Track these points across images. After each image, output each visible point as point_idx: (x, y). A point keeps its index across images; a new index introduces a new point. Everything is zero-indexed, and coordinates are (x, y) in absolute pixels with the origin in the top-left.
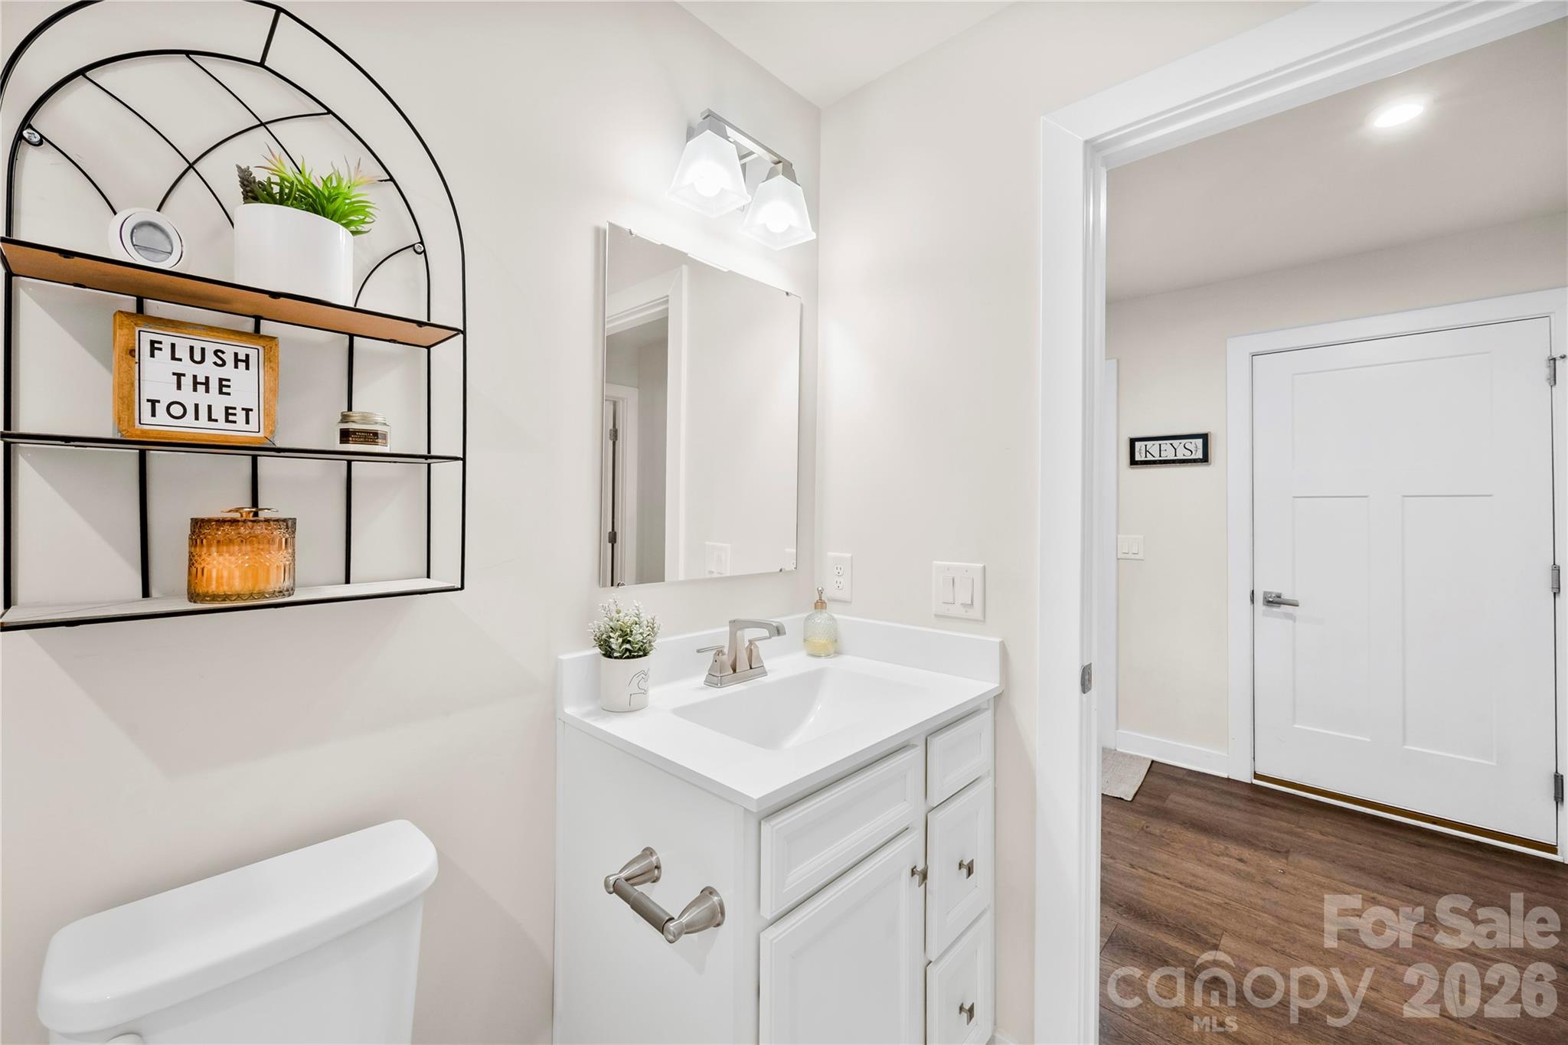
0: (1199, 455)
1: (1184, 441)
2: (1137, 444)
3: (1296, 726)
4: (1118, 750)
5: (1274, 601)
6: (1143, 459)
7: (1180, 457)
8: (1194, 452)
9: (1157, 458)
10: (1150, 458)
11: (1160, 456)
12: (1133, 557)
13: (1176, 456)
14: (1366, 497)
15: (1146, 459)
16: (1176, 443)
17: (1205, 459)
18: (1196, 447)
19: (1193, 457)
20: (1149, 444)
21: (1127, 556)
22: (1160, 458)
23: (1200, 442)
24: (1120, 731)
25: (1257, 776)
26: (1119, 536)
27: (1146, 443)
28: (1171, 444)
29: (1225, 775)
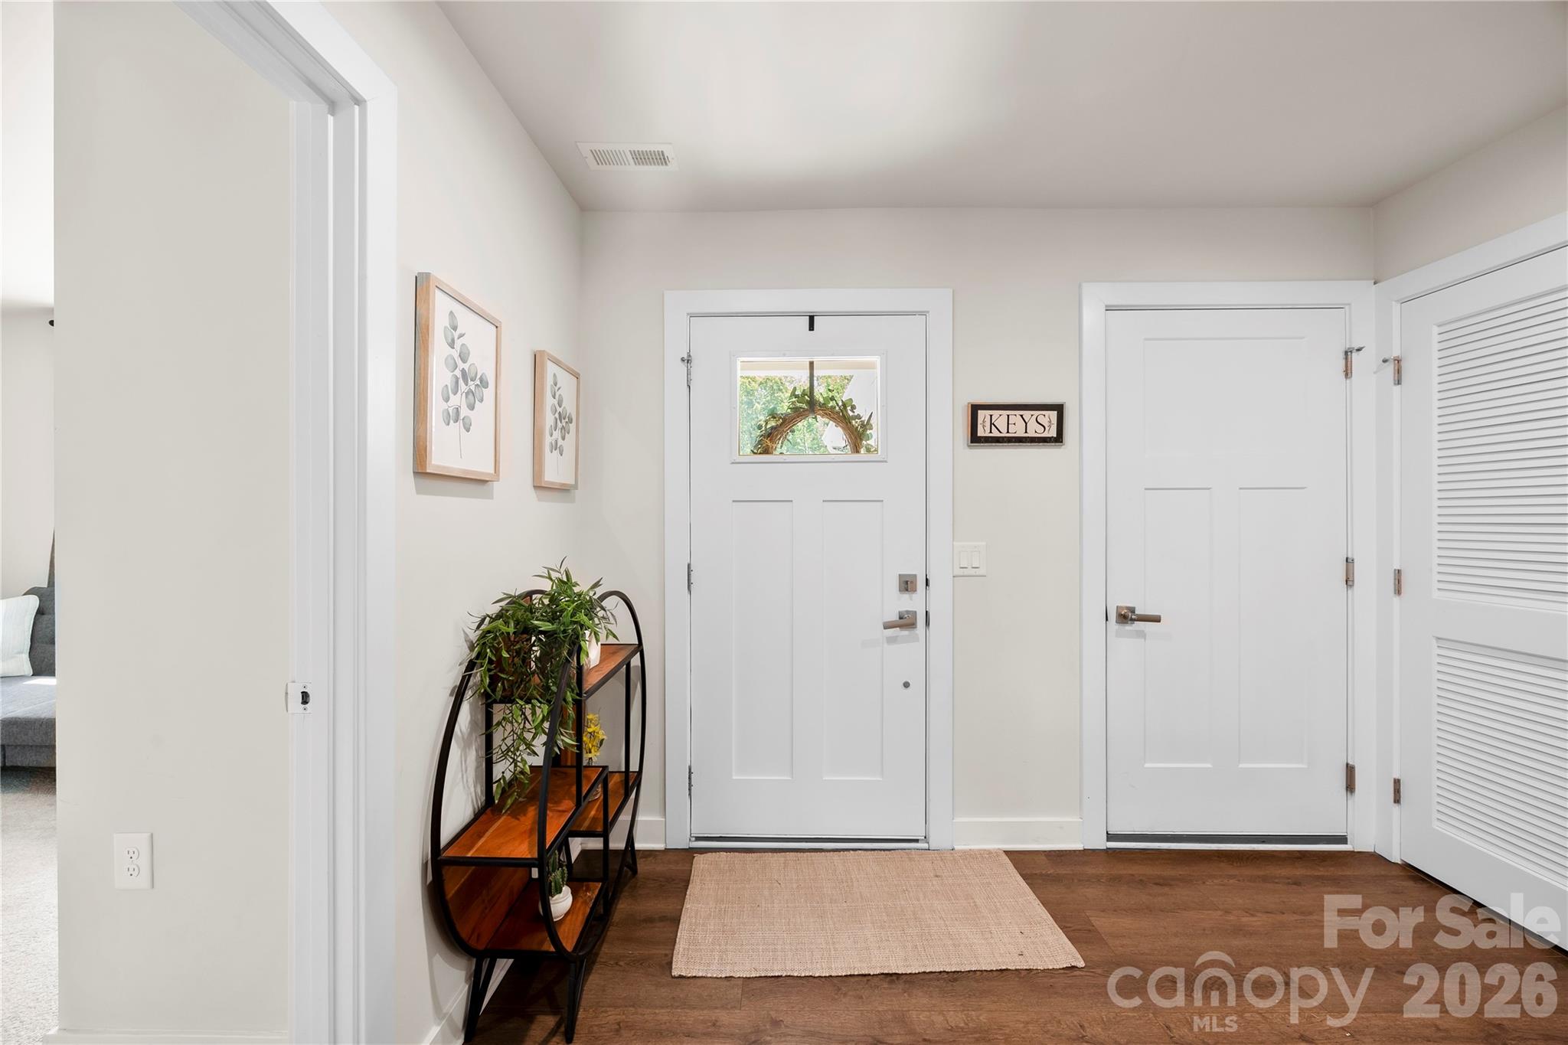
0: (1052, 433)
1: (1036, 413)
2: (981, 414)
3: (1147, 765)
4: (956, 847)
5: (1126, 617)
6: (987, 434)
7: (1031, 434)
8: (1047, 428)
9: (1004, 434)
10: (995, 433)
11: (1008, 432)
12: (973, 572)
13: (1026, 432)
14: (1209, 489)
15: (991, 435)
16: (1027, 414)
17: (1059, 439)
18: (1050, 422)
19: (1046, 435)
20: (996, 413)
21: (966, 573)
22: (1008, 435)
23: (1054, 414)
24: (957, 820)
25: (1111, 837)
26: (955, 543)
27: (991, 412)
28: (1022, 416)
29: (1079, 847)
